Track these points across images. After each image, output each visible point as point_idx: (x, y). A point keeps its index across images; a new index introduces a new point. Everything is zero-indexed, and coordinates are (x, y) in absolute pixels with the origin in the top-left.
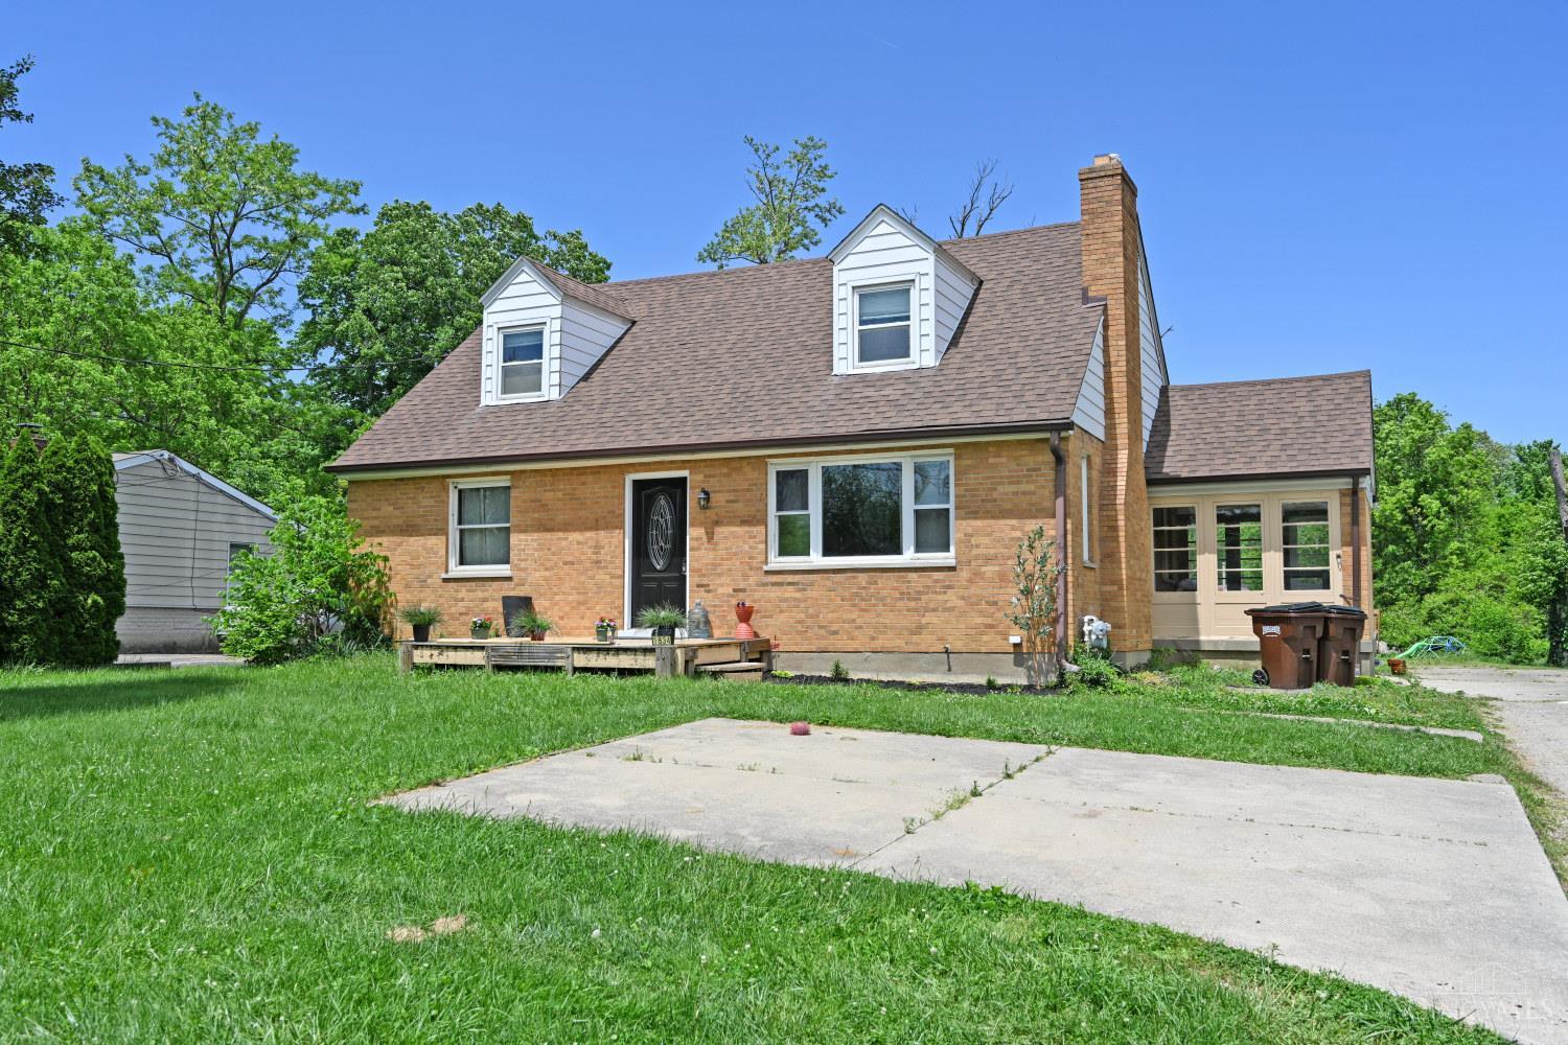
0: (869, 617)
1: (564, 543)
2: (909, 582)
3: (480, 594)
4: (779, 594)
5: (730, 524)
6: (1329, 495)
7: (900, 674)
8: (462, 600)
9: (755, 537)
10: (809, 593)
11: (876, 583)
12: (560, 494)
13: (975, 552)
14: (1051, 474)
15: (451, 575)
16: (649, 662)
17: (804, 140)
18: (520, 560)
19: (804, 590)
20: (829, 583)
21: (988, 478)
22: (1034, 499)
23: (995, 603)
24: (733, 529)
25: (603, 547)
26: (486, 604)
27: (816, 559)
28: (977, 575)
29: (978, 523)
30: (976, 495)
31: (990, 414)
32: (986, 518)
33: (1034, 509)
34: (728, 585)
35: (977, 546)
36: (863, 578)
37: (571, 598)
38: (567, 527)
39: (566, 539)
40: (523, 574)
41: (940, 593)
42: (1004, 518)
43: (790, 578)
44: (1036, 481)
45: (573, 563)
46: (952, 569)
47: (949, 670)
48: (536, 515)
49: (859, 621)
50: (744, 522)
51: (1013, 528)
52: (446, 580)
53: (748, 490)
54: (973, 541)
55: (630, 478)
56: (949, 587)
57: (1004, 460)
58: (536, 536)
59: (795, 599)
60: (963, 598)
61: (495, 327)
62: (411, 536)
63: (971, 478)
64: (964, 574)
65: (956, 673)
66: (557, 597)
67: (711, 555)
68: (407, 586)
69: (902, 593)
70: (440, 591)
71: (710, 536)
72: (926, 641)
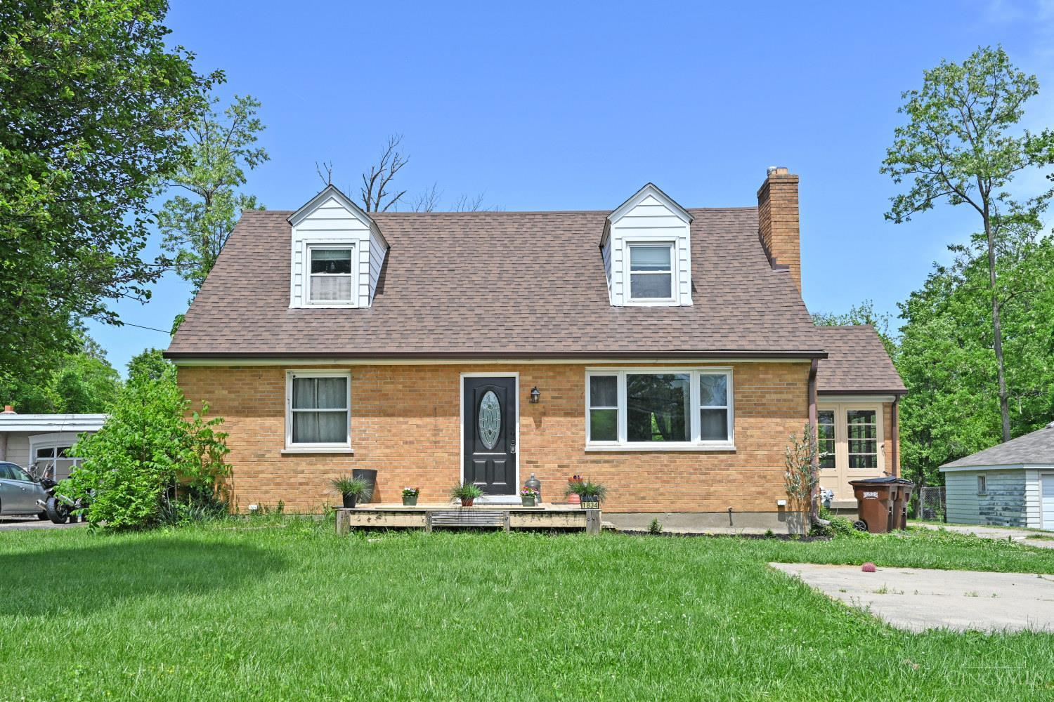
0: (670, 487)
1: (404, 426)
2: (701, 461)
3: (320, 467)
4: (597, 469)
5: (554, 415)
6: (876, 405)
7: (694, 528)
8: (302, 472)
9: (577, 426)
10: (621, 468)
11: (675, 462)
12: (400, 387)
13: (750, 440)
14: (804, 389)
15: (288, 451)
16: (580, 522)
17: (243, 97)
18: (360, 439)
19: (617, 466)
20: (638, 461)
21: (759, 389)
22: (792, 404)
23: (765, 477)
24: (558, 419)
25: (442, 430)
26: (326, 476)
27: (623, 443)
28: (752, 456)
29: (752, 420)
30: (750, 401)
31: (762, 345)
32: (757, 417)
33: (792, 411)
34: (553, 462)
35: (752, 436)
36: (665, 458)
37: (410, 471)
38: (406, 413)
39: (406, 423)
40: (363, 451)
41: (724, 470)
42: (771, 417)
43: (606, 457)
44: (793, 392)
45: (412, 443)
46: (733, 452)
47: (731, 524)
48: (377, 403)
49: (661, 490)
50: (567, 414)
51: (777, 424)
52: (284, 455)
53: (570, 390)
54: (749, 432)
55: (462, 376)
56: (731, 465)
57: (770, 376)
58: (376, 420)
59: (610, 473)
60: (741, 473)
61: (304, 243)
62: (247, 416)
63: (746, 388)
64: (742, 456)
65: (735, 527)
66: (398, 471)
67: (539, 438)
68: (243, 460)
69: (696, 469)
70: (279, 464)
71: (538, 424)
72: (714, 504)
